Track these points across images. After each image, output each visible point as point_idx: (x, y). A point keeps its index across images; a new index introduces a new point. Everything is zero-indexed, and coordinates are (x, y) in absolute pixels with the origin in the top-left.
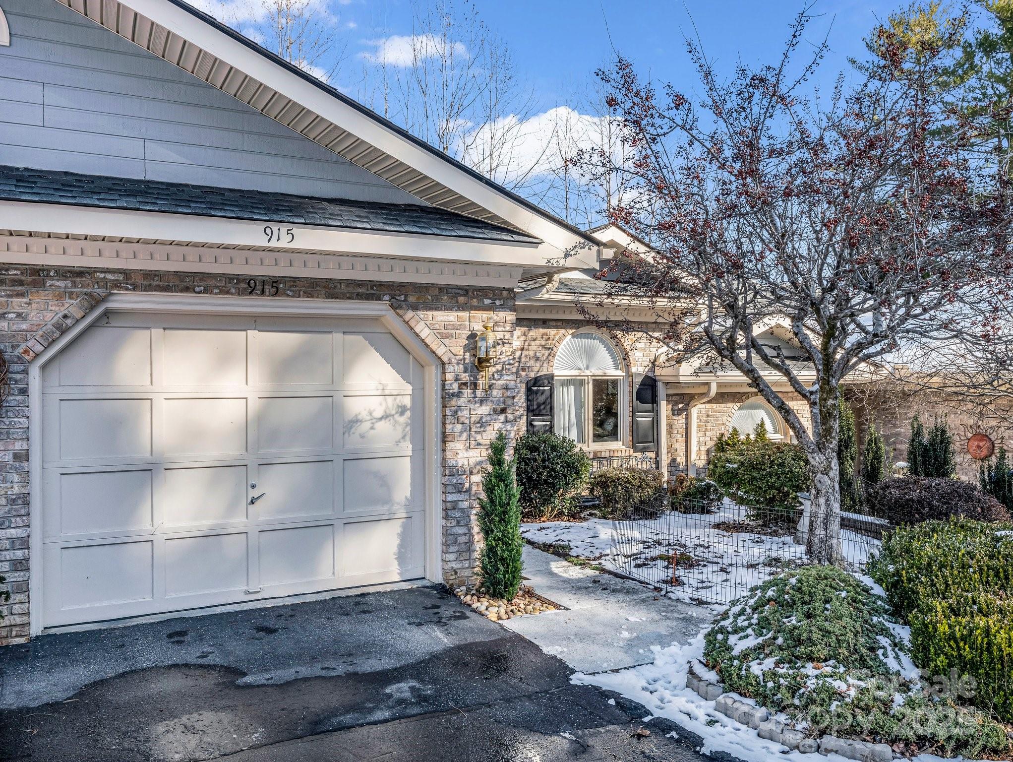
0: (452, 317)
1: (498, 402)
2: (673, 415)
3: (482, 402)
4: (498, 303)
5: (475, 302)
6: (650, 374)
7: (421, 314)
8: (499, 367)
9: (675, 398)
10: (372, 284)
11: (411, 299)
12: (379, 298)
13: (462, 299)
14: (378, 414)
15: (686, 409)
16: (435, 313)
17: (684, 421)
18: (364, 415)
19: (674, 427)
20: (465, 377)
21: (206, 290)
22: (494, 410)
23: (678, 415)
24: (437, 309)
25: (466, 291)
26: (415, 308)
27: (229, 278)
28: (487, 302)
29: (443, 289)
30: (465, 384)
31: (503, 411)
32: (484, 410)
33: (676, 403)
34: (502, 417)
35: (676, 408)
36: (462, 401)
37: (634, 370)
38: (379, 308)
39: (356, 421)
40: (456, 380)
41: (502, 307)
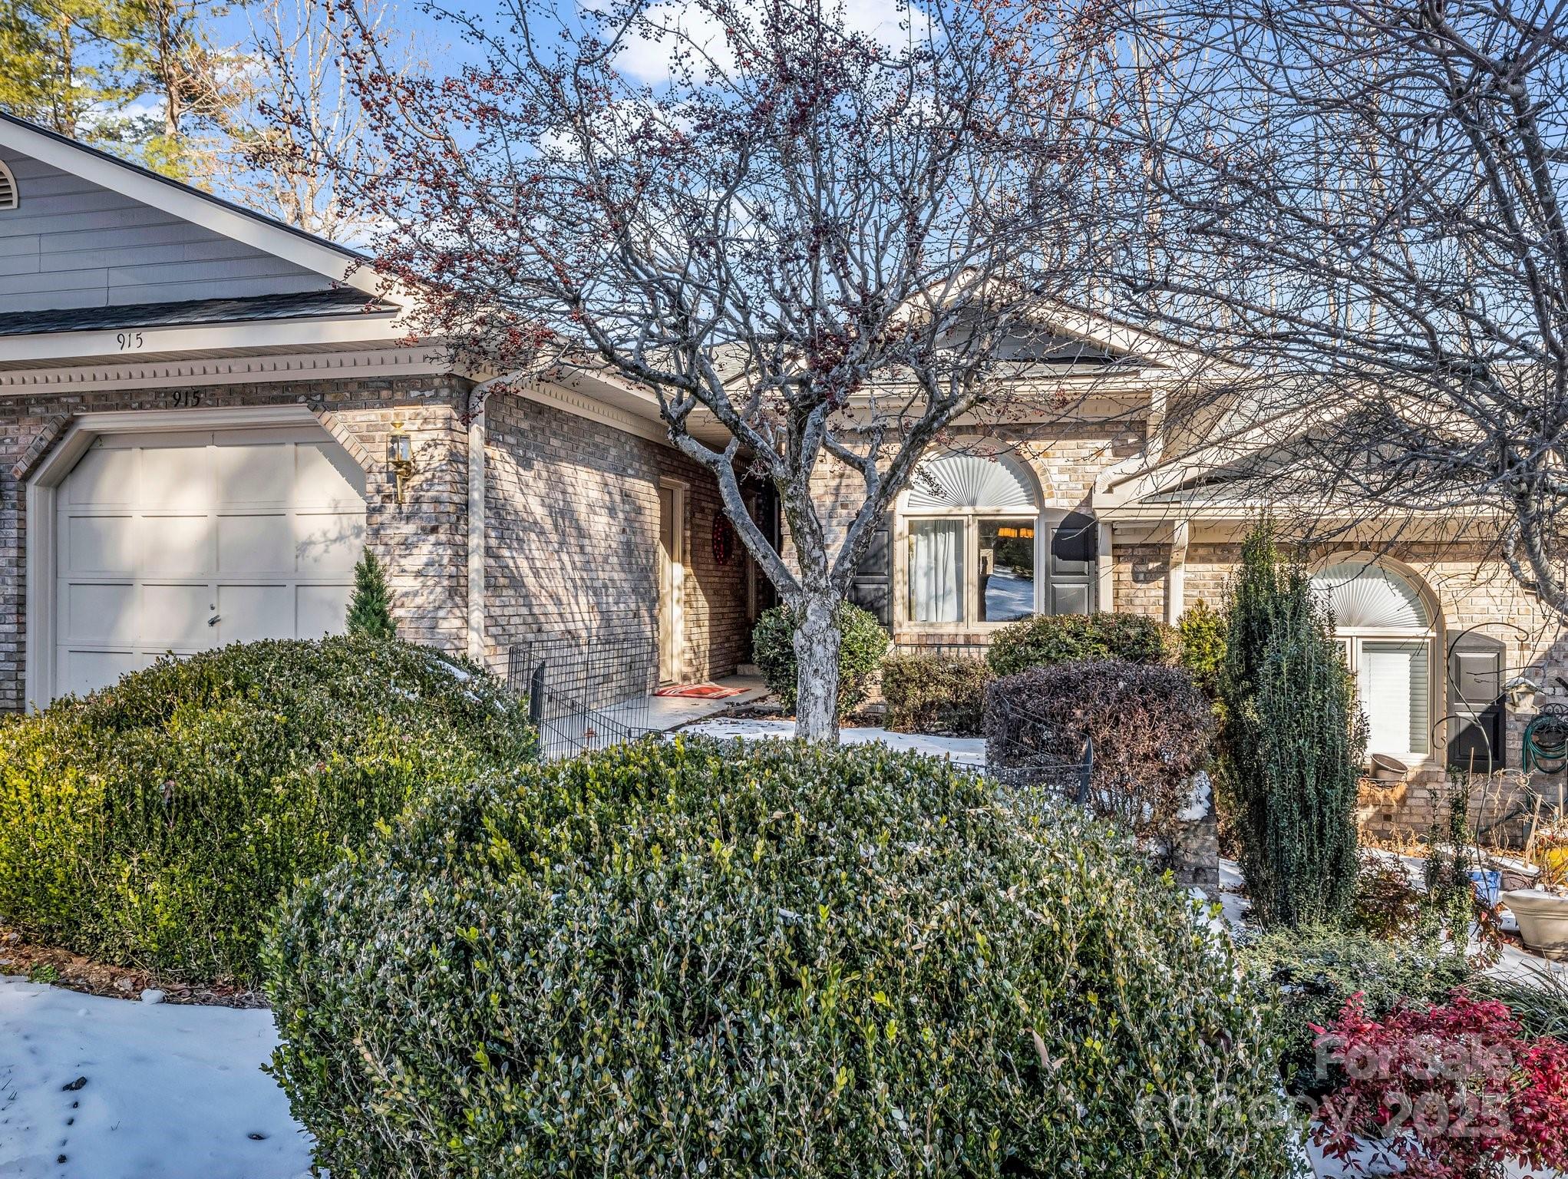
0: (373, 415)
1: (429, 519)
2: (1136, 580)
3: (408, 519)
4: (428, 394)
5: (399, 396)
6: (1083, 511)
7: (339, 415)
8: (429, 475)
9: (1139, 552)
10: (286, 385)
11: (328, 398)
12: (294, 400)
13: (385, 394)
14: (332, 535)
15: (1164, 571)
16: (356, 412)
17: (1161, 593)
18: (318, 536)
19: (1137, 602)
20: (388, 488)
21: (141, 407)
22: (423, 529)
23: (1146, 581)
24: (356, 408)
25: (390, 383)
26: (333, 407)
27: (157, 392)
28: (414, 394)
29: (363, 383)
30: (389, 497)
31: (434, 530)
32: (409, 529)
33: (1143, 561)
34: (432, 538)
35: (1143, 568)
36: (385, 517)
37: (1049, 503)
38: (298, 412)
39: (310, 543)
40: (378, 492)
41: (435, 399)
